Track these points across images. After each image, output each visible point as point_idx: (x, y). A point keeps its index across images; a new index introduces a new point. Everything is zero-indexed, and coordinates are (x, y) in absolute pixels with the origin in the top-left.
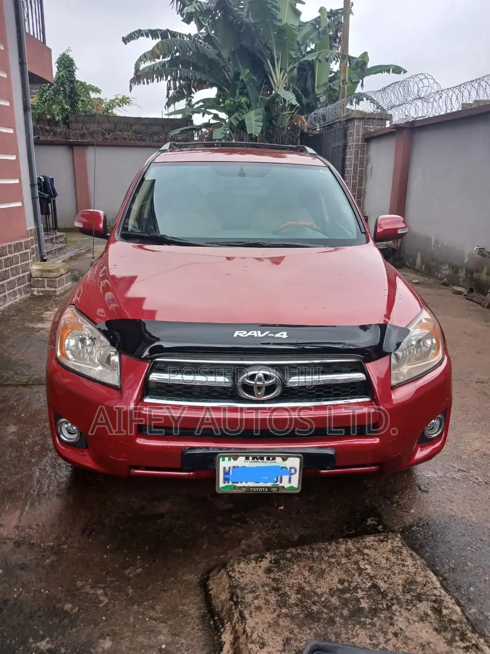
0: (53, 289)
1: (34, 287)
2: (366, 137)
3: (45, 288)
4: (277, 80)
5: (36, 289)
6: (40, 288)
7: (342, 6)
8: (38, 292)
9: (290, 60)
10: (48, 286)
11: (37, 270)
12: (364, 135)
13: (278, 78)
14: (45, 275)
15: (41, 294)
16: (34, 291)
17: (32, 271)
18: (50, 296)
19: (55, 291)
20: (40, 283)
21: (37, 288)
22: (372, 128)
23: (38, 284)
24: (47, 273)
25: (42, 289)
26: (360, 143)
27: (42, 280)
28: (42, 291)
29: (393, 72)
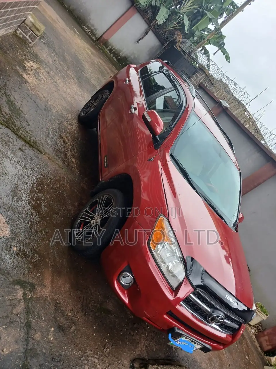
0: (30, 41)
1: (21, 29)
2: (201, 85)
3: (26, 35)
4: (187, 4)
5: (20, 30)
6: (24, 32)
7: (239, 6)
8: (20, 33)
9: (200, 4)
10: (29, 36)
11: (31, 22)
12: (201, 83)
13: (187, 5)
14: (33, 29)
15: (21, 36)
16: (18, 30)
17: (27, 19)
18: (26, 43)
19: (31, 43)
20: (26, 30)
21: (22, 31)
22: (207, 84)
23: (25, 30)
24: (36, 30)
25: (24, 35)
26: (197, 85)
27: (29, 30)
28: (23, 36)
29: (226, 57)
